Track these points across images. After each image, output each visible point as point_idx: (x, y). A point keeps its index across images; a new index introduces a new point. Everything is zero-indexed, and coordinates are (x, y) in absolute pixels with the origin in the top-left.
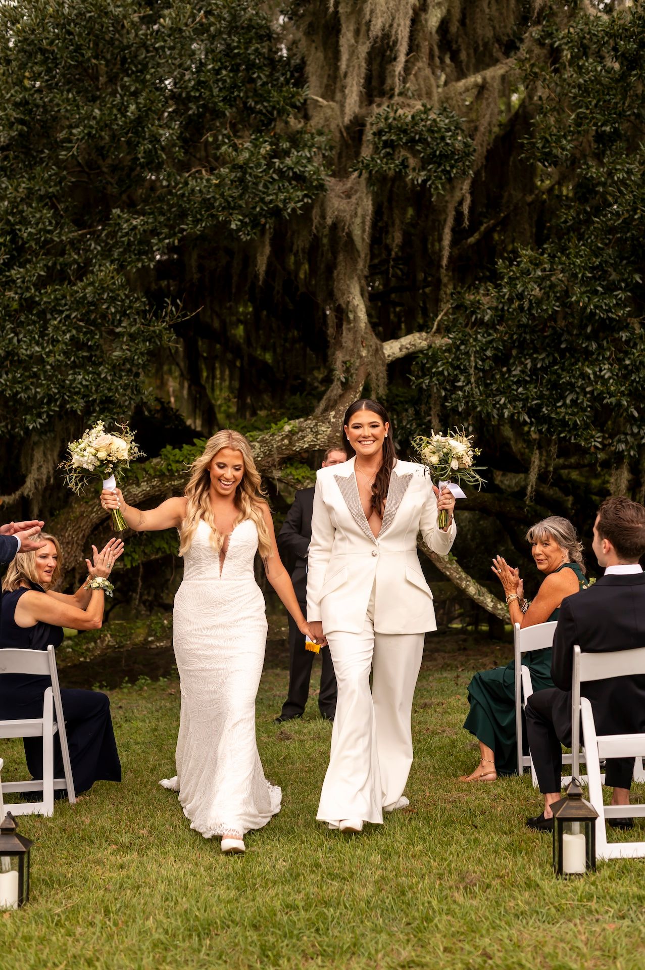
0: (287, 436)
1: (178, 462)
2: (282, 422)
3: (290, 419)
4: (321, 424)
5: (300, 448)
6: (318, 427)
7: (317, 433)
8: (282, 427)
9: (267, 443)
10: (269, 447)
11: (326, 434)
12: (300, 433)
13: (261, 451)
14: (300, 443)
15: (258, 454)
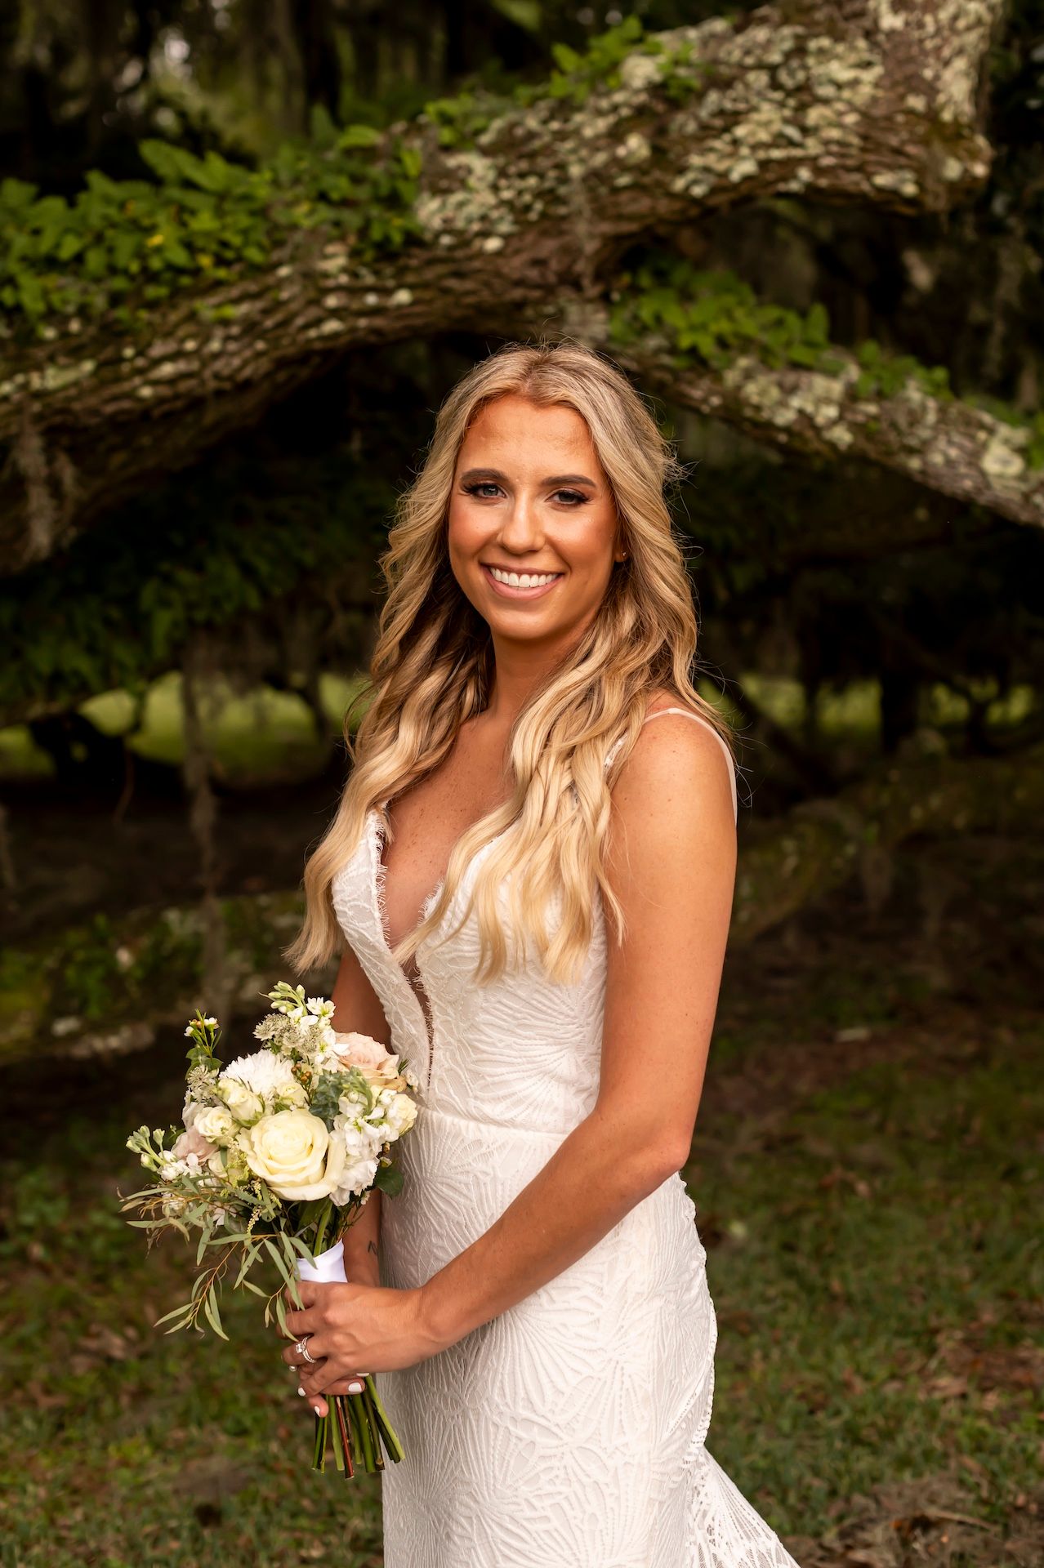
0: (641, 112)
1: (50, 263)
2: (608, 43)
3: (653, 23)
4: (825, 42)
5: (712, 180)
6: (811, 61)
7: (806, 97)
8: (614, 66)
9: (532, 156)
10: (542, 176)
11: (849, 103)
12: (713, 97)
13: (503, 203)
14: (712, 150)
15: (484, 218)
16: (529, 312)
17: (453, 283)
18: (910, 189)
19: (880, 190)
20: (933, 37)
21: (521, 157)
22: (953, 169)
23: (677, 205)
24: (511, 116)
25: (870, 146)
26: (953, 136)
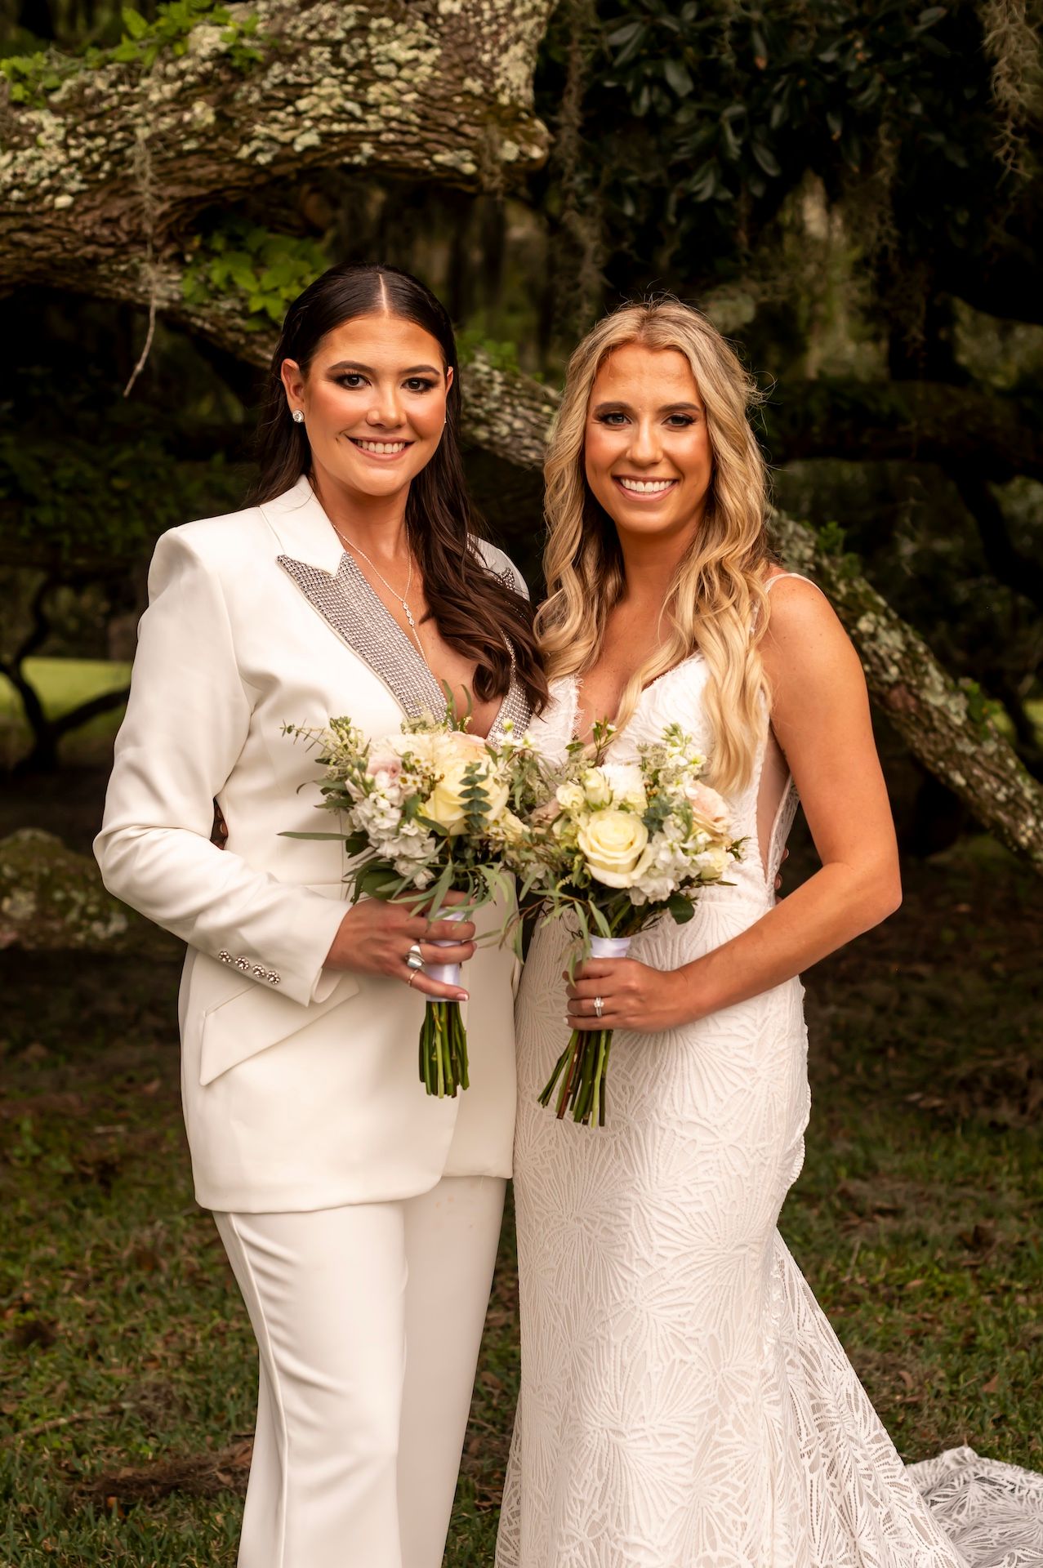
2: (176, 11)
4: (386, 22)
5: (277, 149)
6: (372, 40)
7: (366, 75)
8: (181, 35)
9: (100, 116)
10: (109, 137)
11: (409, 81)
12: (277, 68)
13: (72, 161)
14: (275, 120)
15: (52, 175)
16: (103, 269)
17: (24, 237)
18: (469, 168)
19: (441, 167)
20: (489, 24)
21: (89, 118)
22: (510, 151)
23: (243, 172)
24: (83, 77)
25: (428, 124)
26: (510, 120)
